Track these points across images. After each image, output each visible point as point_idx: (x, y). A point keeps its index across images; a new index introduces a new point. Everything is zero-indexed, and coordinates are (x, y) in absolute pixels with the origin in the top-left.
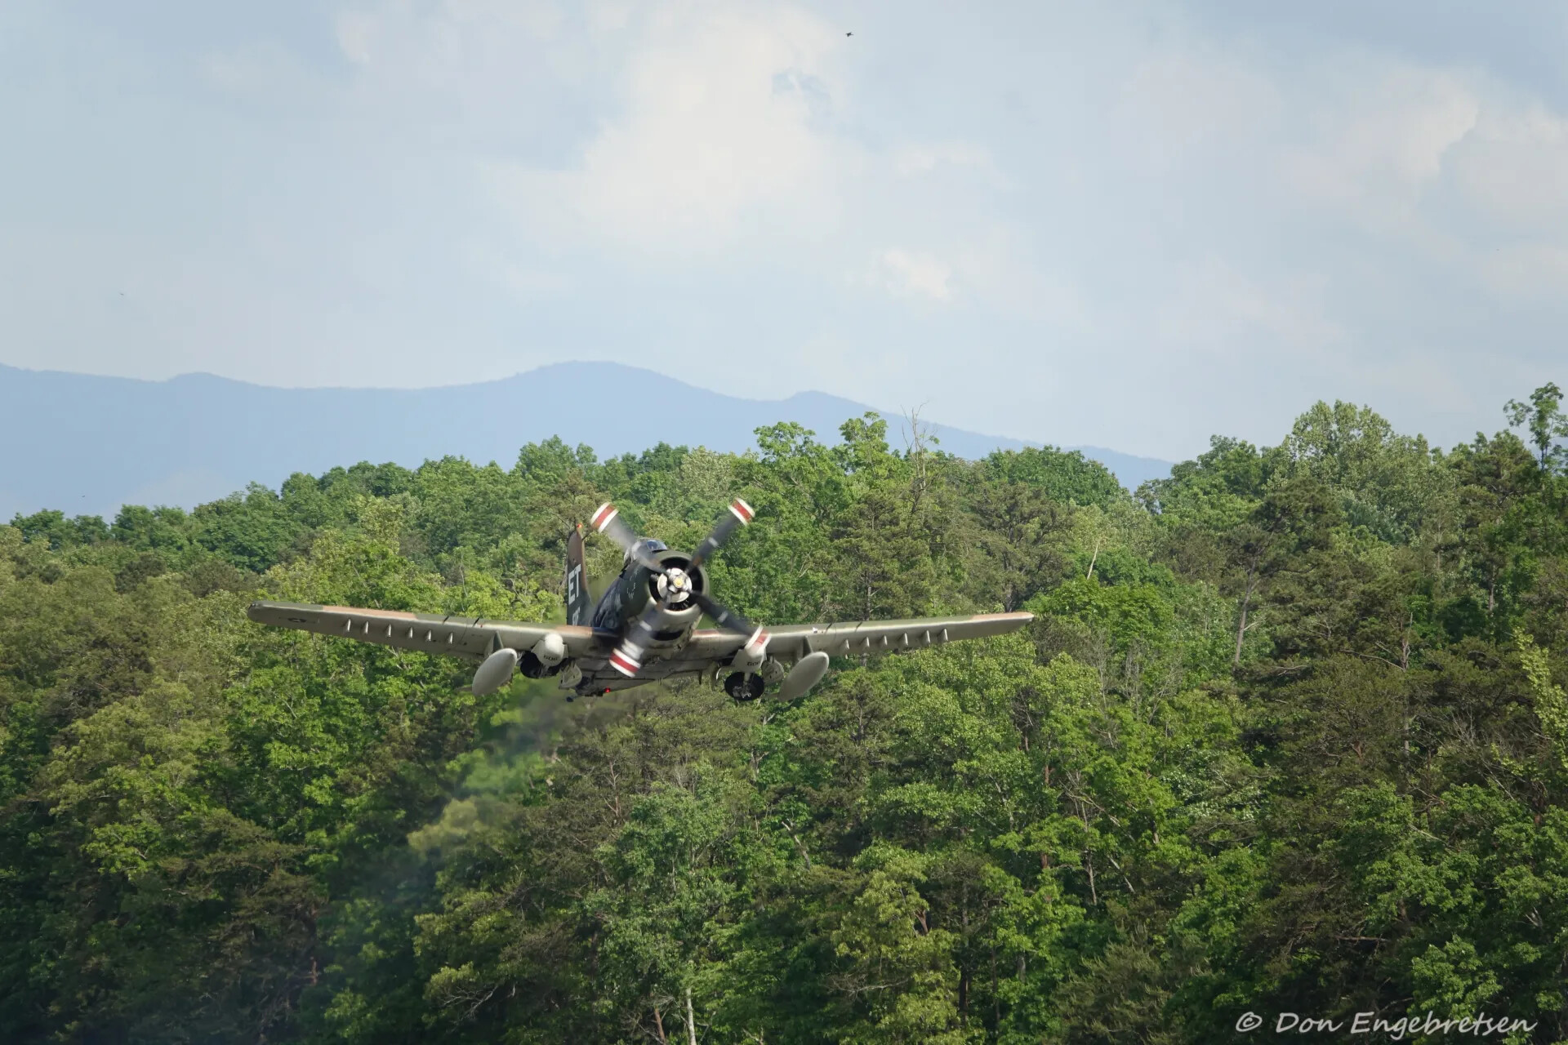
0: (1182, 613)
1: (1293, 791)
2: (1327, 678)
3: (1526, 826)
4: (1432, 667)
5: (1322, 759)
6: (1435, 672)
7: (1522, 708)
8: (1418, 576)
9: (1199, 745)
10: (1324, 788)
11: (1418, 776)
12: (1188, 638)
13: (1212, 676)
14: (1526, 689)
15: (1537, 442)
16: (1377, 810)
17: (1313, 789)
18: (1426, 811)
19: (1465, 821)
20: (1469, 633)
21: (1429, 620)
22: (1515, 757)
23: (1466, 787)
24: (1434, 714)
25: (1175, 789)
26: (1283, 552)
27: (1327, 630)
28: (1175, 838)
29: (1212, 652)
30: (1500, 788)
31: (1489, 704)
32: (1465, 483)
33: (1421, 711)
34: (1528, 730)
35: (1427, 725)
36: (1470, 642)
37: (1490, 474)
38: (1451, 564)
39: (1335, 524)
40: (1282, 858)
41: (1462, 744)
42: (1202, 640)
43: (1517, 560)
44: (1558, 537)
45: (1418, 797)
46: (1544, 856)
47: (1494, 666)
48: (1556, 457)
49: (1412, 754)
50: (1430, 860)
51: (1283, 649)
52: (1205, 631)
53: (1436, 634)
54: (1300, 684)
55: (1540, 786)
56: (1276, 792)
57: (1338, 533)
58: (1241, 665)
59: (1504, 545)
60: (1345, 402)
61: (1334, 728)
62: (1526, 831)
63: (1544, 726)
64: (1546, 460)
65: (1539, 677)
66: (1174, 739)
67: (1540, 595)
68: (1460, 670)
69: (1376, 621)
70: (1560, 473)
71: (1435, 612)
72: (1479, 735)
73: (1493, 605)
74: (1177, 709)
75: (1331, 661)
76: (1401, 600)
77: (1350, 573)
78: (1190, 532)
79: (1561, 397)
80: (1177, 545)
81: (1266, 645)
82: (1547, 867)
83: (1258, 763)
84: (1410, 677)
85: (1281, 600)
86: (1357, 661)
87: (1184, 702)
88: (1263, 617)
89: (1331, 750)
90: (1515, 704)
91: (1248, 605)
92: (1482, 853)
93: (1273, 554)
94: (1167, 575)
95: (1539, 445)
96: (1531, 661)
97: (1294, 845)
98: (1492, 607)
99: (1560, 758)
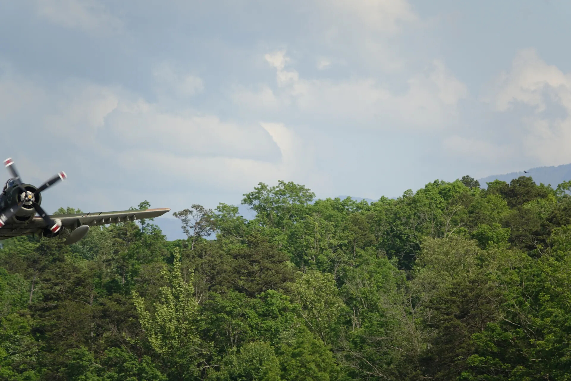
0: (10, 285)
1: (50, 350)
2: (63, 309)
3: (135, 362)
4: (101, 304)
5: (61, 338)
6: (102, 306)
7: (134, 319)
8: (97, 271)
9: (16, 333)
10: (61, 349)
11: (96, 344)
12: (12, 294)
13: (20, 308)
14: (136, 312)
15: (141, 222)
16: (80, 357)
17: (57, 349)
18: (99, 357)
19: (113, 361)
20: (115, 292)
21: (100, 287)
22: (131, 337)
23: (113, 349)
24: (102, 322)
25: (7, 350)
26: (47, 263)
27: (63, 291)
28: (7, 367)
29: (21, 299)
30: (126, 349)
31: (122, 318)
32: (114, 237)
33: (97, 321)
34: (136, 327)
35: (99, 326)
36: (116, 295)
37: (123, 234)
38: (108, 267)
39: (66, 253)
40: (46, 374)
41: (112, 332)
42: (17, 295)
43: (133, 265)
44: (148, 257)
45: (96, 352)
46: (142, 373)
47: (124, 304)
48: (148, 228)
49: (94, 336)
50: (100, 375)
51: (47, 298)
52: (18, 292)
53: (103, 292)
54: (53, 311)
55: (141, 348)
56: (44, 350)
57: (67, 256)
58: (31, 304)
59: (128, 260)
60: (71, 207)
61: (65, 327)
62: (135, 364)
63: (142, 326)
64: (144, 229)
65: (140, 308)
66: (6, 331)
67: (141, 278)
68: (112, 305)
69: (81, 288)
70: (149, 233)
71: (103, 284)
72: (118, 329)
73: (124, 282)
74: (8, 320)
75: (64, 303)
76: (90, 280)
77: (72, 270)
78: (13, 256)
79: (150, 206)
80: (8, 260)
81: (41, 297)
82: (142, 377)
83: (37, 340)
84: (93, 308)
85: (47, 280)
86: (74, 303)
87: (11, 318)
88: (40, 286)
89: (64, 335)
90: (132, 318)
91: (35, 282)
92: (119, 372)
93: (43, 264)
94: (4, 271)
95: (141, 223)
96: (137, 302)
97: (50, 370)
98: (123, 282)
99: (148, 338)
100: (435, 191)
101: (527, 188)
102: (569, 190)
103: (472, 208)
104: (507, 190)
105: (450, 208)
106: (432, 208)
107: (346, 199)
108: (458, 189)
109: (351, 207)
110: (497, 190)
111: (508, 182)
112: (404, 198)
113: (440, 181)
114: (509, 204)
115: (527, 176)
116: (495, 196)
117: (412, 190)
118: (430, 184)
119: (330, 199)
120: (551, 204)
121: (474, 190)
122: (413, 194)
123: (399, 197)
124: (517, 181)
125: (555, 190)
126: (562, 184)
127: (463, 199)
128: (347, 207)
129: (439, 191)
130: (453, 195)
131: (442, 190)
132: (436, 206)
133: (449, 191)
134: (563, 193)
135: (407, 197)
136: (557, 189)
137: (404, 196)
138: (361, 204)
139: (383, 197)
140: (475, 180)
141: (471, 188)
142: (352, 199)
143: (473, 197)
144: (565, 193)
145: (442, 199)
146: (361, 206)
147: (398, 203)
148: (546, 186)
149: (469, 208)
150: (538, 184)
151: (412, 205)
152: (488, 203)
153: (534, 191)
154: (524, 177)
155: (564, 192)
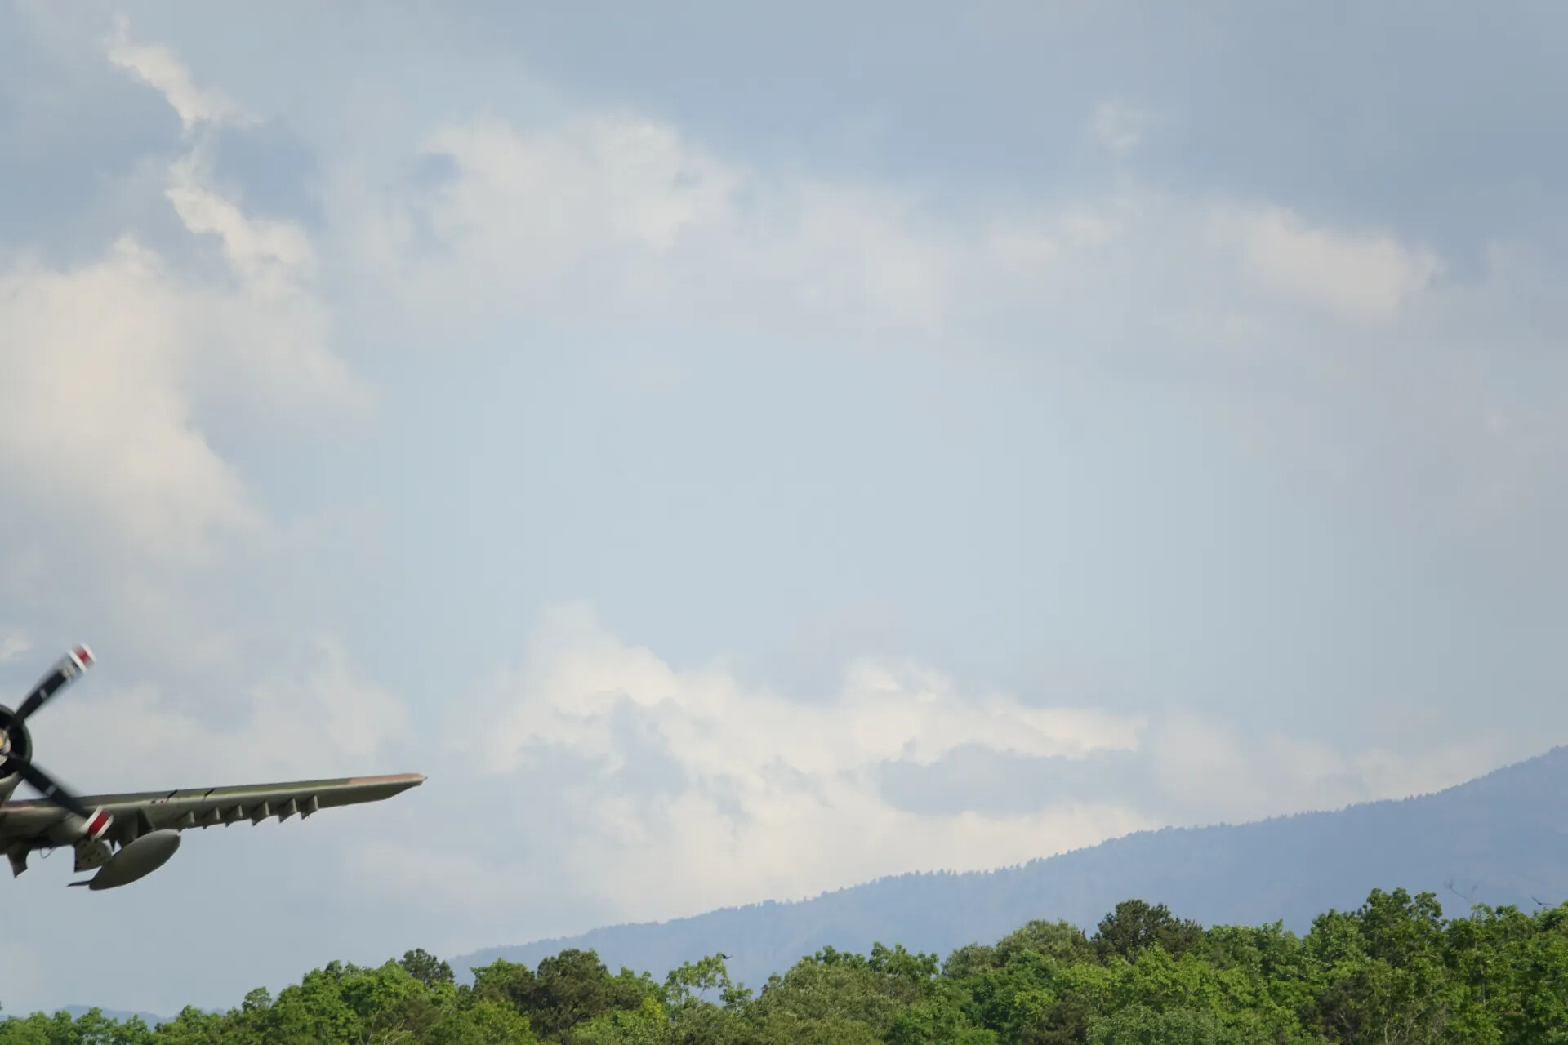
100: (331, 991)
101: (585, 983)
102: (699, 986)
103: (434, 1038)
104: (529, 988)
105: (372, 1035)
106: (324, 1037)
107: (86, 1013)
108: (393, 986)
109: (101, 1037)
110: (502, 989)
111: (532, 966)
112: (245, 1012)
113: (344, 964)
114: (535, 1025)
115: (584, 949)
116: (496, 1004)
117: (268, 990)
118: (315, 972)
119: (42, 1015)
120: (651, 1026)
121: (440, 989)
122: (270, 1000)
123: (231, 1009)
124: (557, 962)
125: (661, 985)
126: (680, 970)
127: (408, 1013)
128: (91, 1038)
129: (342, 992)
130: (380, 1003)
131: (350, 989)
132: (336, 1032)
133: (370, 989)
134: (684, 994)
135: (253, 1008)
136: (667, 984)
137: (245, 1006)
138: (128, 1028)
139: (188, 1008)
140: (440, 961)
141: (430, 982)
142: (103, 1015)
143: (436, 1008)
144: (688, 994)
145: (351, 1013)
146: (129, 1034)
147: (231, 1026)
148: (638, 975)
149: (425, 1037)
150: (614, 971)
151: (270, 1029)
152: (477, 1023)
153: (603, 991)
154: (577, 952)
155: (687, 991)
